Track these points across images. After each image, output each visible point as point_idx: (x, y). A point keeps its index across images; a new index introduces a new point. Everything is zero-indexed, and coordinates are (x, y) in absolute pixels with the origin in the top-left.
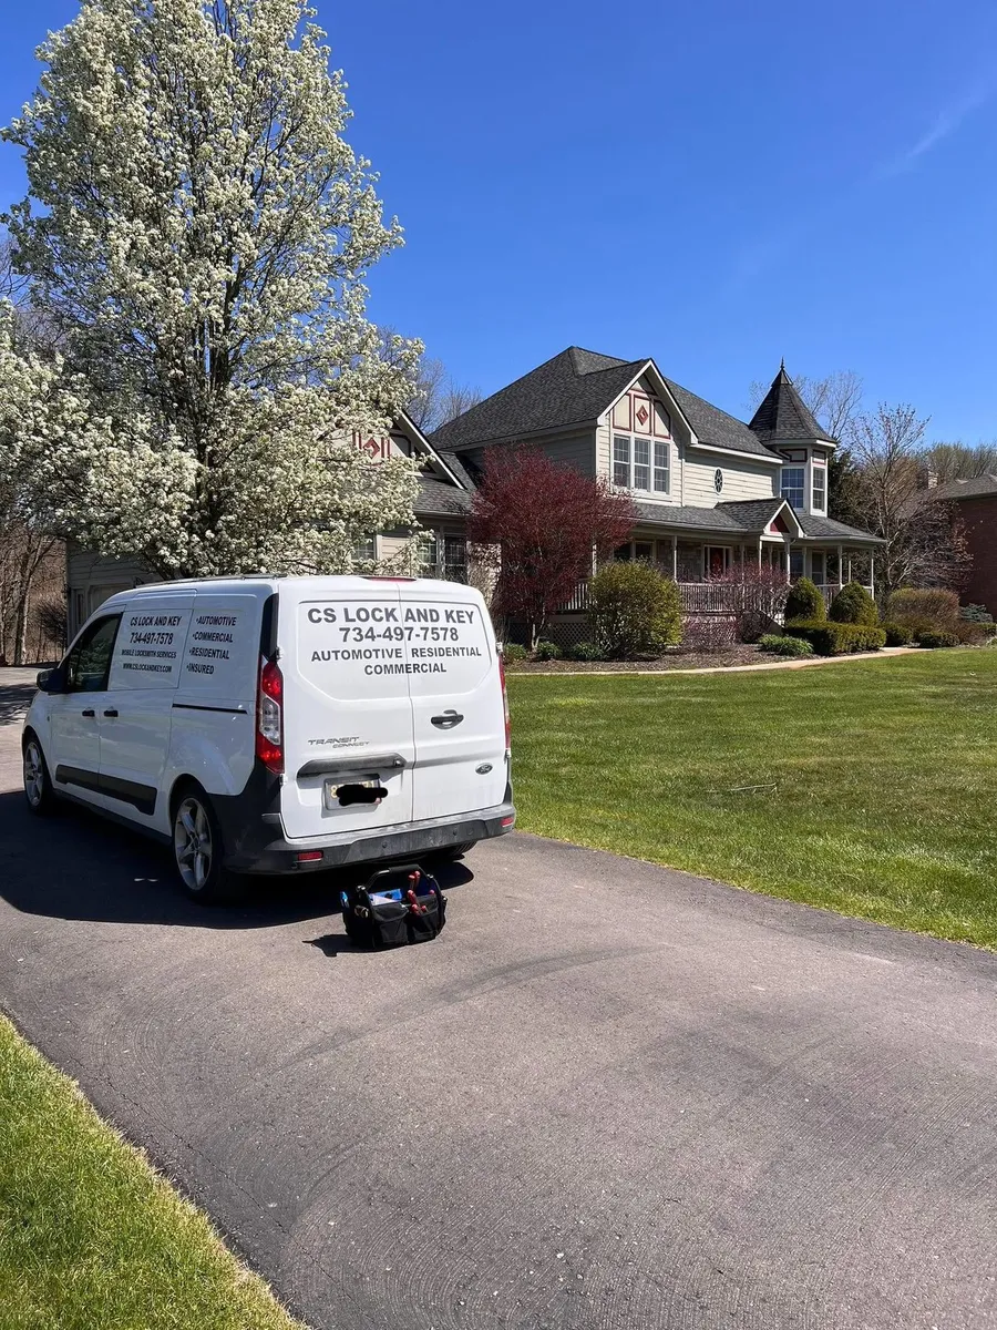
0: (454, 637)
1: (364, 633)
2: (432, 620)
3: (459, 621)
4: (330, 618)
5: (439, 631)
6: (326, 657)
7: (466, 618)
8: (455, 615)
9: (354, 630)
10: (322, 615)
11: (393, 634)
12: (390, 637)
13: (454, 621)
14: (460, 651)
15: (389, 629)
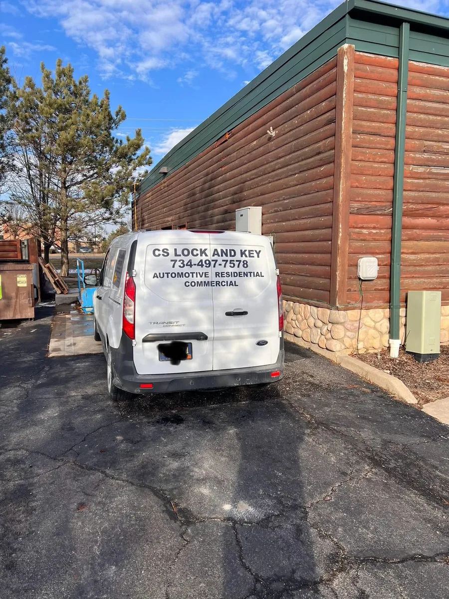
0: (245, 265)
1: (185, 263)
2: (231, 256)
3: (250, 256)
4: (166, 254)
5: (235, 262)
6: (162, 276)
7: (255, 255)
8: (247, 253)
9: (180, 261)
10: (161, 253)
11: (204, 263)
12: (202, 265)
13: (246, 256)
14: (249, 274)
15: (201, 261)
